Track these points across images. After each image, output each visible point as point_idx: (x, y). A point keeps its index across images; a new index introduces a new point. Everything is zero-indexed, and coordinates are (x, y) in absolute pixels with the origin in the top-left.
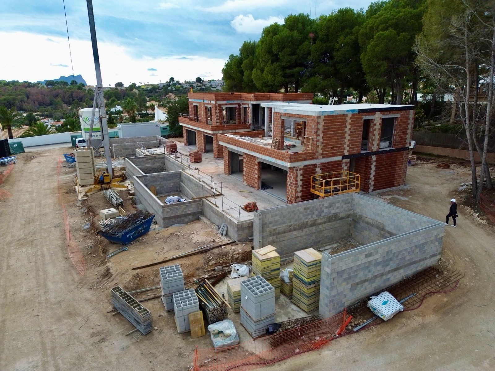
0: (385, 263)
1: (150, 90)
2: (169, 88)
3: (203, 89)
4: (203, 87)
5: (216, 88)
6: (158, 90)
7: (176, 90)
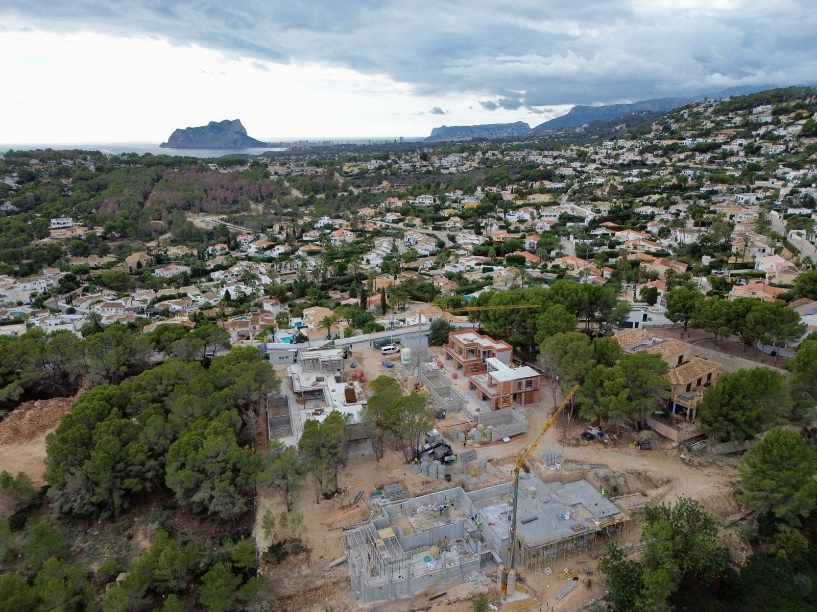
0: (509, 430)
1: (357, 174)
2: (383, 172)
3: (430, 171)
4: (431, 168)
5: (448, 169)
6: (367, 175)
7: (391, 175)
